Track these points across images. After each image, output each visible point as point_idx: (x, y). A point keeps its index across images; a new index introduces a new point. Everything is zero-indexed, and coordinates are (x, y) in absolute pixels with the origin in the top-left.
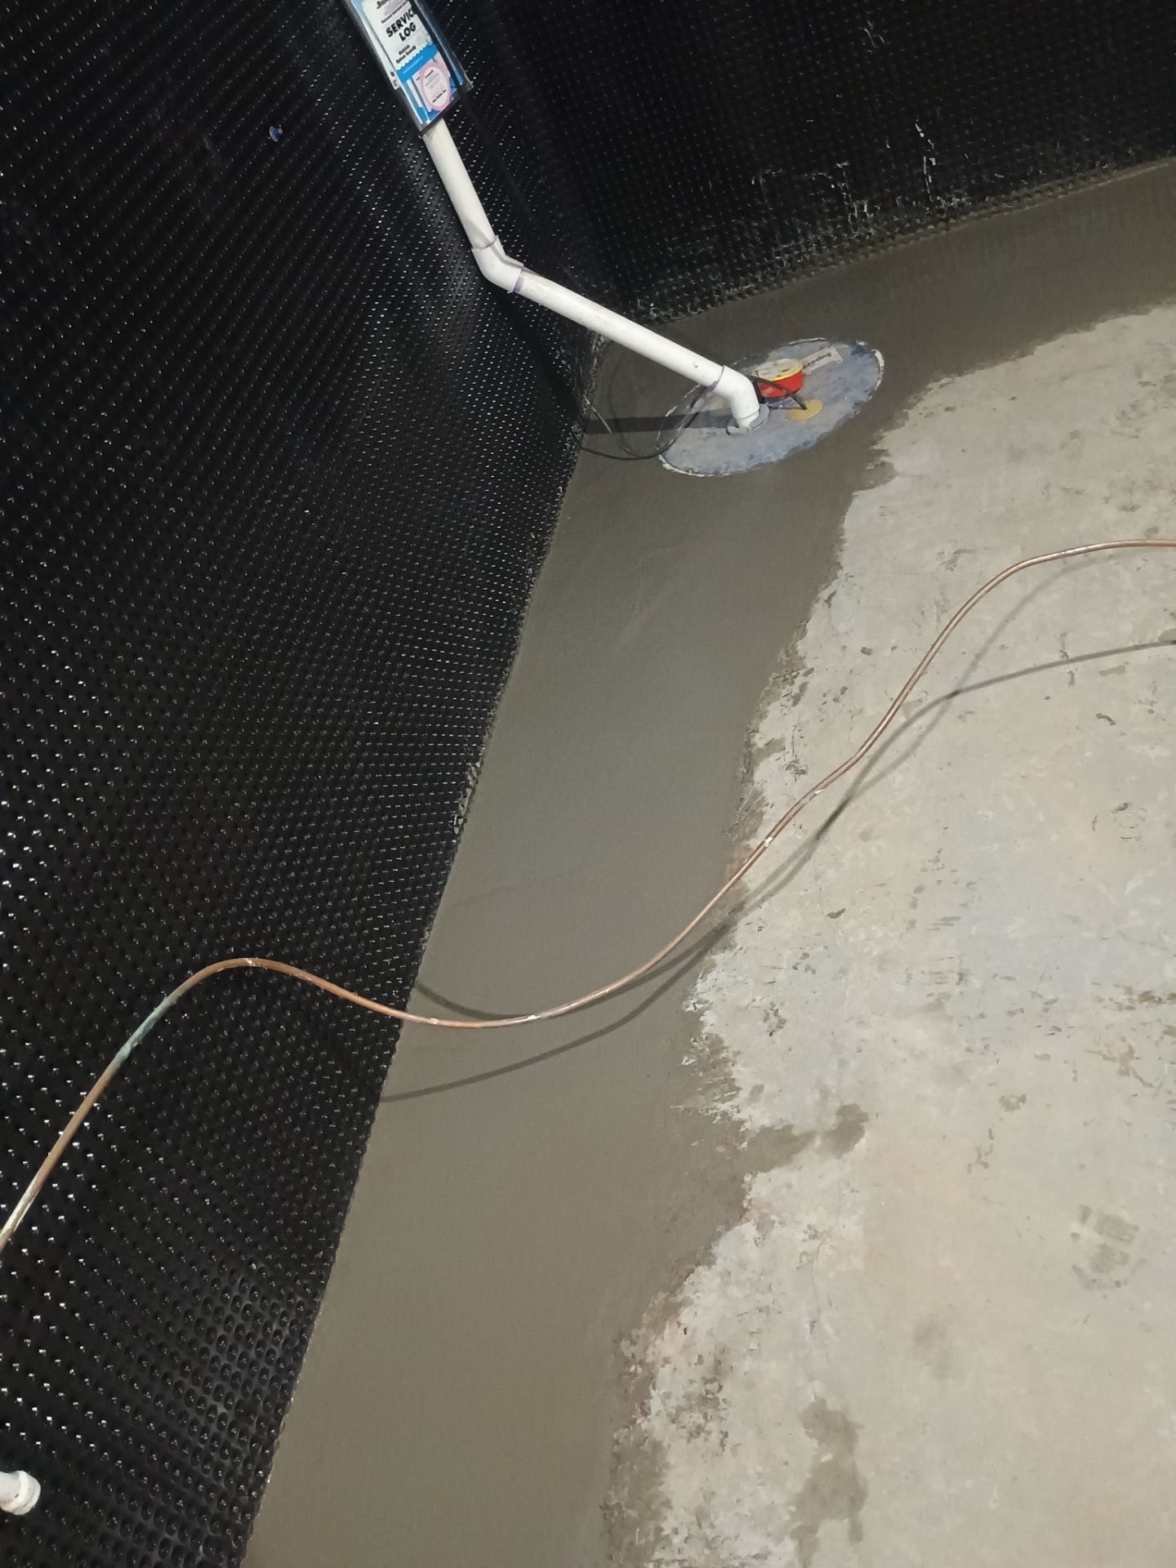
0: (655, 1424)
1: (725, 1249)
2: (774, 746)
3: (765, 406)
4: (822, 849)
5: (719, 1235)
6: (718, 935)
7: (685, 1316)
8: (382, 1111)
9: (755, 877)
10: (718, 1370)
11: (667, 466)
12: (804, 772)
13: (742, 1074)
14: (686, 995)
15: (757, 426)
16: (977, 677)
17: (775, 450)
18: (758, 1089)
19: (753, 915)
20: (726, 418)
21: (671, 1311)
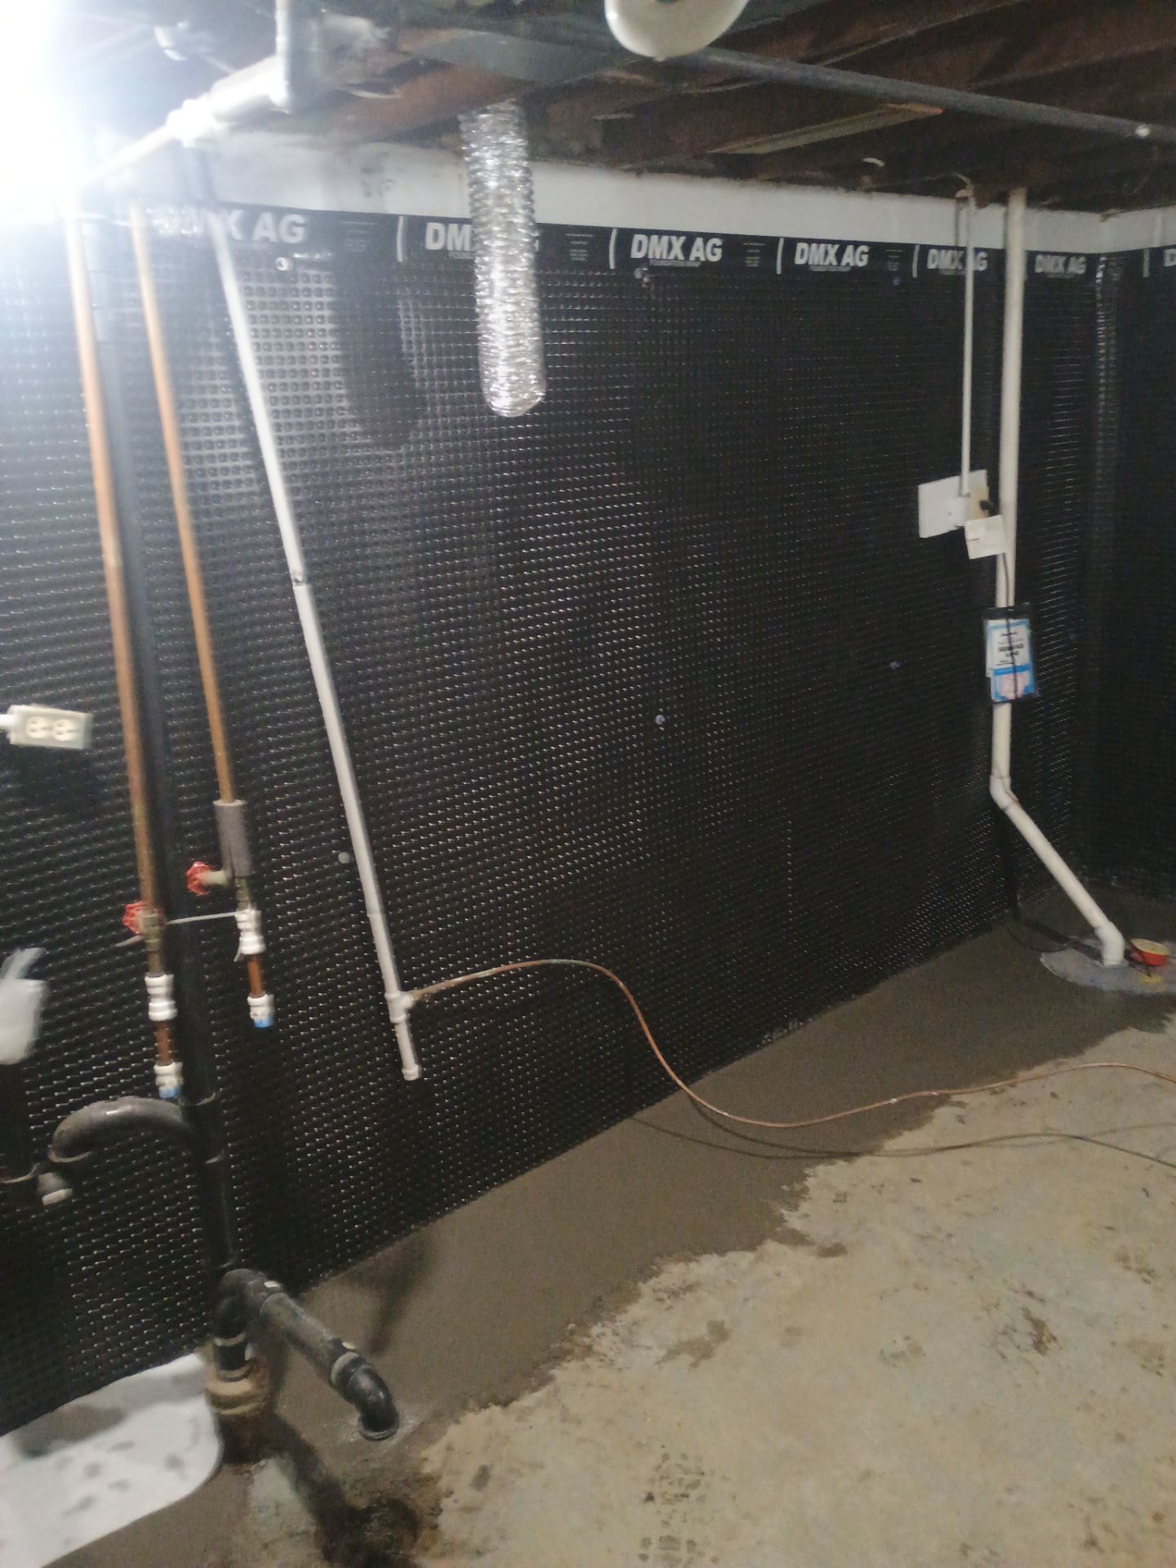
0: (645, 1288)
1: (733, 1256)
2: (960, 1104)
3: (1127, 963)
4: (938, 1156)
5: (735, 1250)
6: (849, 1156)
7: (693, 1265)
8: (626, 1124)
9: (891, 1145)
10: (689, 1288)
11: (1042, 960)
12: (963, 1122)
13: (805, 1207)
14: (808, 1166)
15: (1114, 969)
16: (1097, 1139)
17: (1108, 984)
18: (807, 1216)
19: (874, 1159)
20: (1096, 954)
21: (688, 1260)
